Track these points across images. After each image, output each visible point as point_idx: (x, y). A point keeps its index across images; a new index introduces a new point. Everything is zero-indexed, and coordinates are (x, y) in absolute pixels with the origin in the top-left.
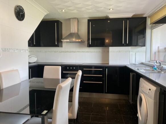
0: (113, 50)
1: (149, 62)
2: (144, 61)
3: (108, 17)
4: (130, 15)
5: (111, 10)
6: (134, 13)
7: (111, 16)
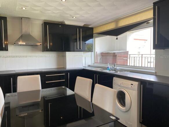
0: (69, 55)
1: (94, 64)
2: (90, 64)
3: (64, 22)
4: (82, 24)
5: (74, 18)
6: (85, 23)
7: (67, 23)
